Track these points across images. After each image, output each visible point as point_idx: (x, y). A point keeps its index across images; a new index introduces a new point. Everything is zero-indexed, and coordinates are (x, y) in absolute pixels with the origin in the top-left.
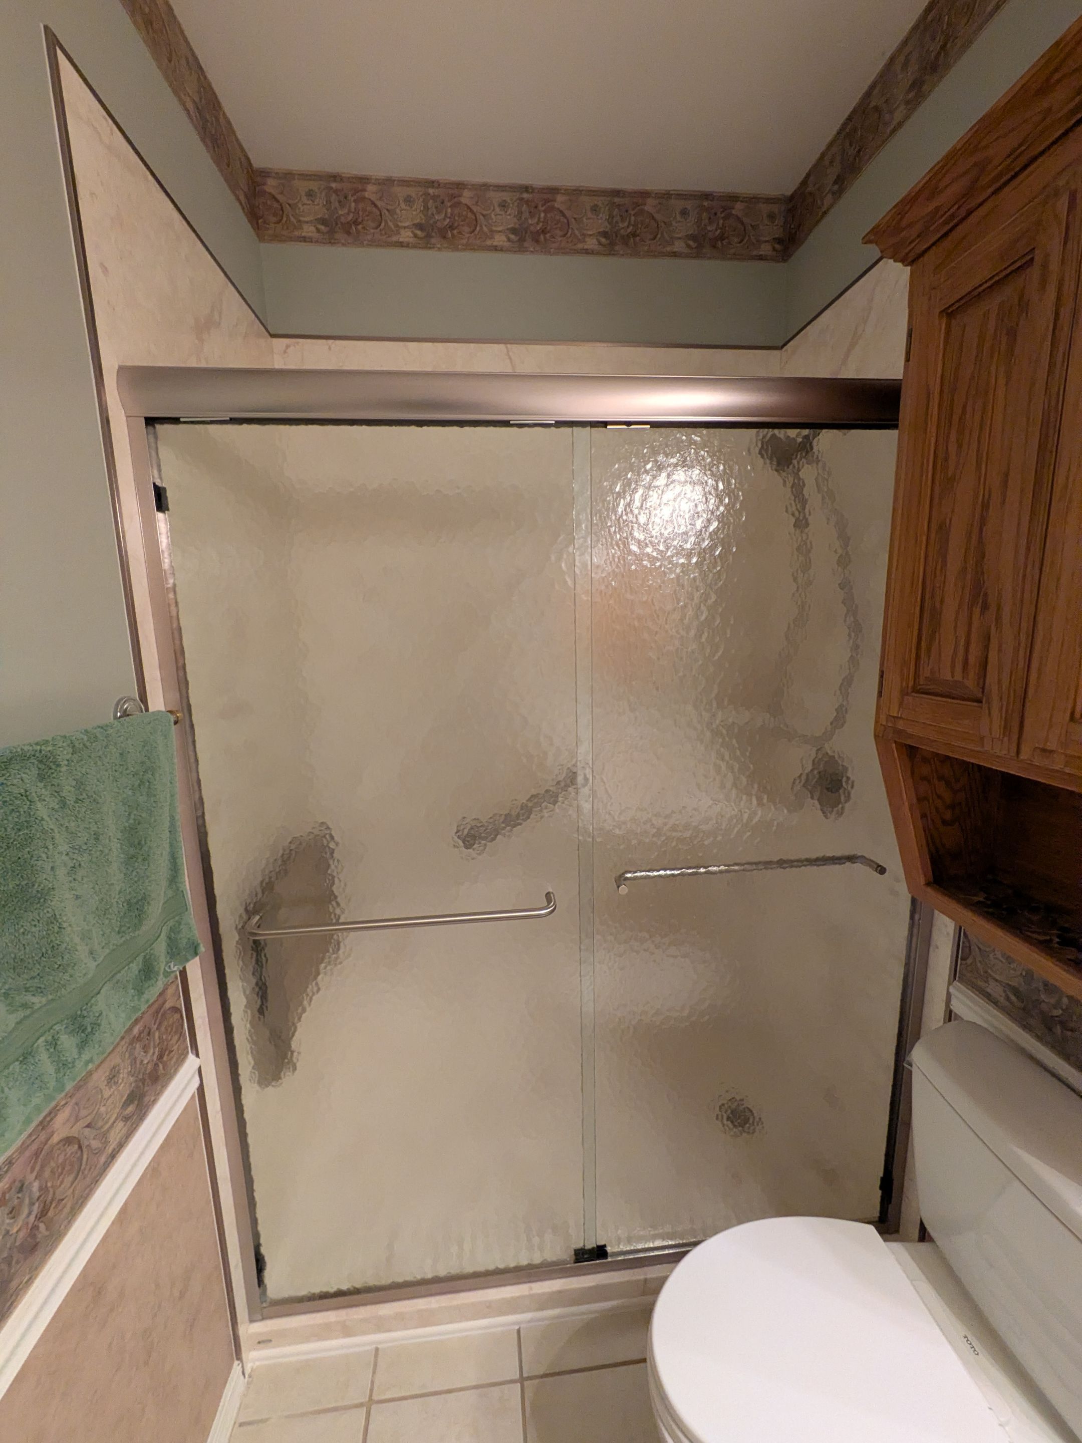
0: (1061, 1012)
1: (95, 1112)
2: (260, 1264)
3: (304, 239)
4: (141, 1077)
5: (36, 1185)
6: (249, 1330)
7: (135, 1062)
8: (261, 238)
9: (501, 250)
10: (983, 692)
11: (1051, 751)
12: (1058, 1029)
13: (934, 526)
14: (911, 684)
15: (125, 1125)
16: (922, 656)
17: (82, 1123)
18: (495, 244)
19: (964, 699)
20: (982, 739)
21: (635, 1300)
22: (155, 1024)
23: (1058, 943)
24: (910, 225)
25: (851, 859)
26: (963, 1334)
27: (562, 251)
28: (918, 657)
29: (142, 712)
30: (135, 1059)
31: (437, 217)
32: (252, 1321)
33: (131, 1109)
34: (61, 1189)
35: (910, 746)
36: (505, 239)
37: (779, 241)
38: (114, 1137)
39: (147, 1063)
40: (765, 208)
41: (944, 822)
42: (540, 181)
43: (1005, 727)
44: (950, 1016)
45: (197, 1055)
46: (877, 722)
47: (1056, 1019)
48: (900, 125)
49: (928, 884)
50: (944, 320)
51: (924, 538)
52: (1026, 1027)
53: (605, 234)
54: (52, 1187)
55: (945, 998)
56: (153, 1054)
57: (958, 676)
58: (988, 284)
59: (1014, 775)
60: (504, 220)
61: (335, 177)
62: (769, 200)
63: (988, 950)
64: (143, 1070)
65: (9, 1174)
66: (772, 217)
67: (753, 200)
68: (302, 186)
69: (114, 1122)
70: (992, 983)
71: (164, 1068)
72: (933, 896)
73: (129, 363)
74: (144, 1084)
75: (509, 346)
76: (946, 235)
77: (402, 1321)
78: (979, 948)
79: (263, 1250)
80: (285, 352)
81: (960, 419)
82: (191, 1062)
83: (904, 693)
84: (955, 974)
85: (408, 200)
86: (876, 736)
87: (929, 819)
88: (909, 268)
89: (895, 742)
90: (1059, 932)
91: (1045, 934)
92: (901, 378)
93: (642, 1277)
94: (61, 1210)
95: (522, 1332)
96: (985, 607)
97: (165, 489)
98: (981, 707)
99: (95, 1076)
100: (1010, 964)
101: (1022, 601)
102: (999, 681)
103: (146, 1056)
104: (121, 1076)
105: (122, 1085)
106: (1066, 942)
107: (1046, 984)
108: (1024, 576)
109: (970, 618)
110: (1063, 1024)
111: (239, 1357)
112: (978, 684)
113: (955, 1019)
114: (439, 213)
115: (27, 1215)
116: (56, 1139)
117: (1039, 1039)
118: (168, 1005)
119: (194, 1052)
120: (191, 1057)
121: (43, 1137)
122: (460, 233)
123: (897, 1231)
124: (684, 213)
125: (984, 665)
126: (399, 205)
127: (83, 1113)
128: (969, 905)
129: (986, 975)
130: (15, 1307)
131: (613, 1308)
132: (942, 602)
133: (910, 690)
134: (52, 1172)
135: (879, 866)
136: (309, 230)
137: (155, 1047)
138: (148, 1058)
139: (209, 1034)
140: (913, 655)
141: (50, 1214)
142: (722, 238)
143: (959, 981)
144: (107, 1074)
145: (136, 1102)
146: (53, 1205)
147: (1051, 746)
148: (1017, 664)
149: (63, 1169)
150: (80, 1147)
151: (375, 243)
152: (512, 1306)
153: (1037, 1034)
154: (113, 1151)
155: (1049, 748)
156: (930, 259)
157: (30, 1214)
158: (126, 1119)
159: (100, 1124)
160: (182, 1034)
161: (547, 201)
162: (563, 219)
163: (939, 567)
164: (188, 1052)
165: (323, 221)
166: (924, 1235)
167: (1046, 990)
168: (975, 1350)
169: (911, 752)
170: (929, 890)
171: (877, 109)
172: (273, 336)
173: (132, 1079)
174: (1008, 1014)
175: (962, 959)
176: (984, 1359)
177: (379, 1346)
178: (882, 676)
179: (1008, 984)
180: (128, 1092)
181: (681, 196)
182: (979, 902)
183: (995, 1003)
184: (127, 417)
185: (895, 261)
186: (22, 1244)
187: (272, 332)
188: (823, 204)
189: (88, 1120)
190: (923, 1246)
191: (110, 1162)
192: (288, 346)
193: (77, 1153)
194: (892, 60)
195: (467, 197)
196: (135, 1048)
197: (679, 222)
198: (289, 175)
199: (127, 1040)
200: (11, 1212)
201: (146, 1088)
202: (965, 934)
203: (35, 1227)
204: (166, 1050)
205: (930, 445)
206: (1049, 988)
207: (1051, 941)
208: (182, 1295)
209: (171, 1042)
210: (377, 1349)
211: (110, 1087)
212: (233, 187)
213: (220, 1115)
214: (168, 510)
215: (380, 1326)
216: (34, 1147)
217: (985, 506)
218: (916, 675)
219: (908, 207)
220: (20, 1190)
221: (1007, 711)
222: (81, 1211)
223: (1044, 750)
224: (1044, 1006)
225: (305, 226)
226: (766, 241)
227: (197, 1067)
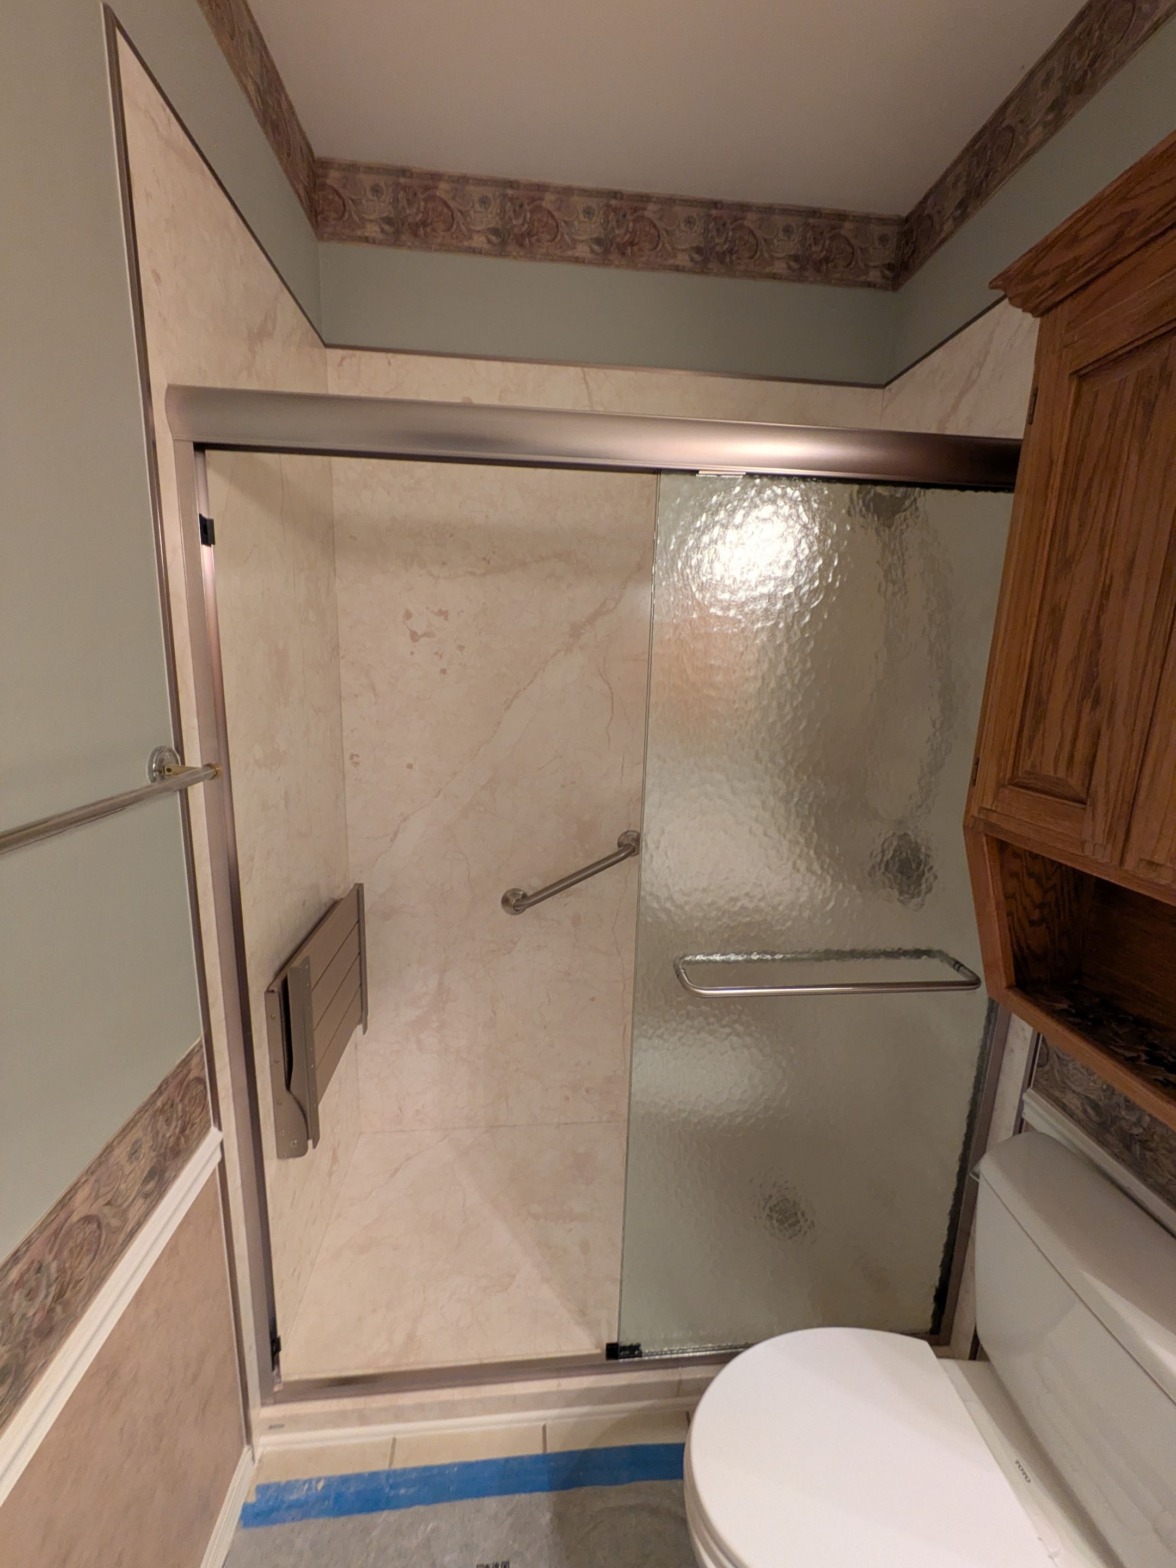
0: (1141, 1130)
1: (115, 1189)
2: (275, 1344)
3: (367, 240)
4: (163, 1151)
5: (54, 1266)
6: (261, 1414)
7: (158, 1135)
8: (320, 237)
9: (584, 262)
10: (1088, 793)
11: (1158, 865)
12: (1137, 1148)
13: (1046, 609)
14: (1009, 775)
15: (144, 1203)
16: (1023, 747)
17: (101, 1201)
18: (577, 254)
19: (1066, 798)
20: (1083, 843)
21: (671, 1401)
22: (178, 1096)
23: (1146, 1061)
24: (1045, 273)
25: (929, 953)
26: (1015, 1459)
27: (650, 267)
28: (1018, 747)
29: (178, 763)
30: (158, 1133)
31: (514, 222)
32: (263, 1404)
33: (151, 1185)
34: (78, 1269)
35: (1001, 841)
36: (588, 250)
37: (890, 267)
38: (133, 1215)
39: (170, 1137)
40: (876, 230)
41: (1032, 923)
42: (628, 187)
43: (1109, 832)
44: (1020, 1125)
45: (220, 1129)
46: (967, 812)
47: (1136, 1137)
48: (1033, 151)
49: (1009, 987)
50: (1075, 383)
51: (1035, 620)
52: (1103, 1143)
53: (698, 250)
54: (70, 1267)
55: (1017, 1104)
56: (176, 1126)
57: (1061, 774)
58: (1128, 348)
59: (1114, 884)
60: (587, 229)
61: (404, 172)
62: (882, 221)
63: (1066, 1058)
64: (165, 1144)
65: (28, 1255)
66: (883, 239)
67: (864, 220)
68: (367, 180)
69: (134, 1200)
70: (1070, 1095)
71: (185, 1142)
72: (1015, 999)
73: (179, 382)
74: (165, 1159)
75: (586, 370)
76: (1084, 287)
77: (422, 1411)
78: (1058, 1057)
79: (280, 1333)
80: (340, 365)
81: (1085, 494)
82: (214, 1136)
83: (1000, 785)
84: (1029, 1082)
85: (484, 201)
86: (965, 827)
87: (1015, 917)
88: (1038, 320)
89: (986, 835)
90: (1147, 1049)
91: (1130, 1049)
92: (1020, 436)
93: (677, 1378)
94: (78, 1292)
95: (548, 1431)
96: (1096, 702)
97: (212, 522)
98: (1084, 809)
99: (116, 1152)
100: (1090, 1075)
101: (1138, 700)
102: (1107, 783)
103: (168, 1128)
104: (143, 1151)
105: (144, 1160)
106: (1155, 1060)
107: (1127, 1100)
108: (1144, 672)
109: (1079, 712)
110: (1144, 1143)
111: (249, 1441)
112: (1083, 785)
113: (1026, 1131)
114: (517, 217)
115: (44, 1297)
116: (75, 1218)
117: (1116, 1156)
118: (191, 1076)
119: (217, 1124)
120: (213, 1130)
121: (62, 1215)
122: (538, 240)
123: (947, 1343)
124: (787, 230)
125: (1091, 763)
126: (473, 206)
127: (103, 1190)
128: (1053, 1013)
129: (1063, 1085)
130: (29, 1393)
131: (643, 1409)
132: (1049, 691)
133: (1006, 782)
134: (71, 1250)
135: (957, 962)
136: (372, 230)
137: (178, 1120)
138: (170, 1132)
139: (232, 1107)
140: (1013, 745)
141: (68, 1295)
142: (827, 260)
143: (1032, 1088)
144: (129, 1149)
145: (157, 1178)
146: (71, 1286)
147: (1157, 859)
148: (1128, 768)
149: (82, 1249)
150: (99, 1226)
151: (445, 248)
152: (539, 1401)
153: (1113, 1152)
154: (131, 1231)
155: (1156, 861)
156: (1063, 312)
157: (46, 1296)
158: (146, 1196)
159: (120, 1201)
160: (205, 1106)
161: (635, 210)
162: (653, 231)
163: (1049, 653)
164: (209, 1127)
165: (388, 221)
166: (976, 1352)
167: (1127, 1106)
168: (1026, 1477)
169: (1002, 847)
170: (1010, 993)
171: (1010, 129)
172: (327, 346)
173: (153, 1154)
174: (1083, 1127)
175: (1038, 1066)
176: (1037, 1488)
177: (397, 1437)
178: (977, 763)
179: (1087, 1097)
180: (148, 1168)
181: (787, 211)
182: (1062, 1011)
183: (1072, 1116)
184: (174, 440)
185: (1024, 311)
186: (37, 1328)
187: (326, 342)
188: (942, 230)
189: (109, 1197)
190: (977, 1365)
191: (129, 1242)
192: (343, 359)
193: (95, 1232)
194: (1032, 75)
195: (549, 201)
196: (158, 1121)
197: (782, 240)
198: (353, 168)
199: (150, 1112)
200: (28, 1294)
201: (167, 1163)
202: (1044, 1040)
203: (51, 1310)
204: (188, 1123)
205: (1048, 521)
206: (1130, 1106)
207: (1139, 1057)
208: (195, 1378)
209: (194, 1115)
210: (394, 1440)
211: (132, 1163)
212: (292, 177)
213: (240, 1191)
214: (214, 543)
215: (399, 1415)
216: (54, 1226)
217: (1106, 593)
218: (1015, 766)
219: (1043, 254)
220: (39, 1270)
221: (1112, 817)
222: (98, 1292)
223: (1151, 863)
224: (1123, 1123)
225: (369, 226)
226: (875, 267)
227: (220, 1141)
